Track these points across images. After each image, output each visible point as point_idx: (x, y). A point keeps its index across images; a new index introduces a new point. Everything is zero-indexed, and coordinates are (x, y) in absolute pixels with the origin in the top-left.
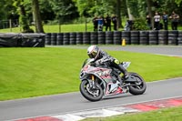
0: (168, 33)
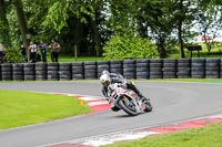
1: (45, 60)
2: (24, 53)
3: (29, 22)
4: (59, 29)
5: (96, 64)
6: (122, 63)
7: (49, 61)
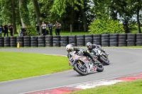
0: (52, 37)
1: (51, 34)
2: (38, 29)
3: (41, 10)
4: (60, 14)
5: (84, 37)
6: (101, 36)
7: (54, 34)
